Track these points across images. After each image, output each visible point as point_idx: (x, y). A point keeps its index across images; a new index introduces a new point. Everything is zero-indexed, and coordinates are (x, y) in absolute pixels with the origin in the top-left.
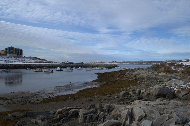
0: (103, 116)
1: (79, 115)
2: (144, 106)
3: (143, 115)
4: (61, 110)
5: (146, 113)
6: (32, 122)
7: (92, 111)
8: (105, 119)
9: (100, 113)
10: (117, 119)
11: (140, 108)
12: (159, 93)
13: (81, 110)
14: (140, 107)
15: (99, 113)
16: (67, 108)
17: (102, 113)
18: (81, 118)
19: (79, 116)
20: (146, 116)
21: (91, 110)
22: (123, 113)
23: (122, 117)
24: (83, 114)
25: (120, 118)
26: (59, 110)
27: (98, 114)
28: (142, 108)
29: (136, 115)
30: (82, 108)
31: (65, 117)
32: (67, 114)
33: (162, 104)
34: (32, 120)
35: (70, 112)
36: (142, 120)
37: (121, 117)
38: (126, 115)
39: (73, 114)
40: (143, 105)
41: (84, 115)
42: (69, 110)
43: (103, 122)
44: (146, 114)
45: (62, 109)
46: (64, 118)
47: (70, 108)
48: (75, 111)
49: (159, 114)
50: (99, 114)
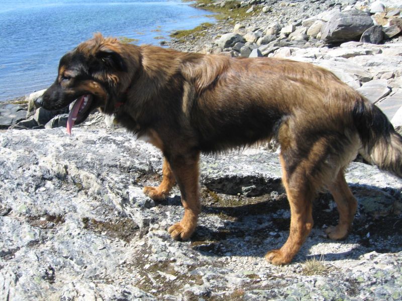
12: (340, 29)
33: (363, 54)
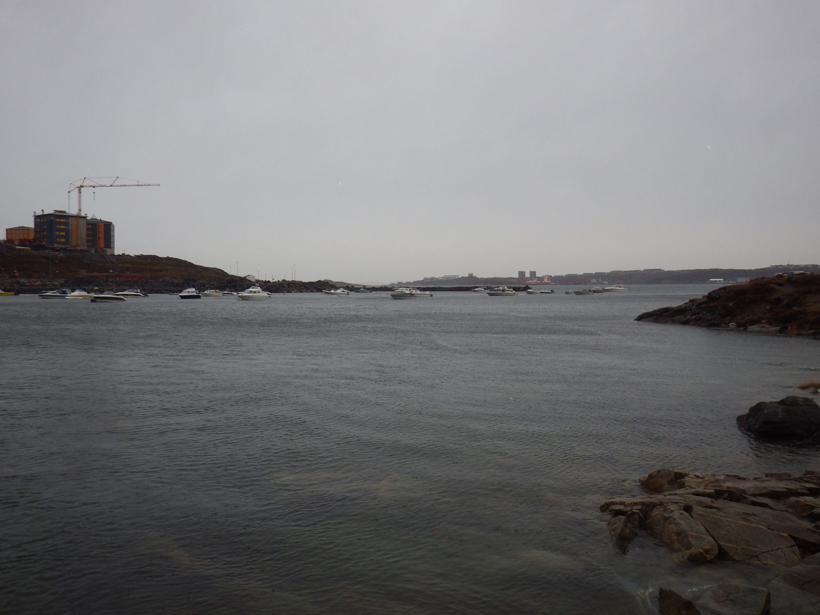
2: (707, 500)
3: (707, 551)
5: (721, 543)
11: (686, 514)
14: (688, 509)
20: (722, 557)
28: (697, 509)
44: (719, 546)
49: (796, 549)
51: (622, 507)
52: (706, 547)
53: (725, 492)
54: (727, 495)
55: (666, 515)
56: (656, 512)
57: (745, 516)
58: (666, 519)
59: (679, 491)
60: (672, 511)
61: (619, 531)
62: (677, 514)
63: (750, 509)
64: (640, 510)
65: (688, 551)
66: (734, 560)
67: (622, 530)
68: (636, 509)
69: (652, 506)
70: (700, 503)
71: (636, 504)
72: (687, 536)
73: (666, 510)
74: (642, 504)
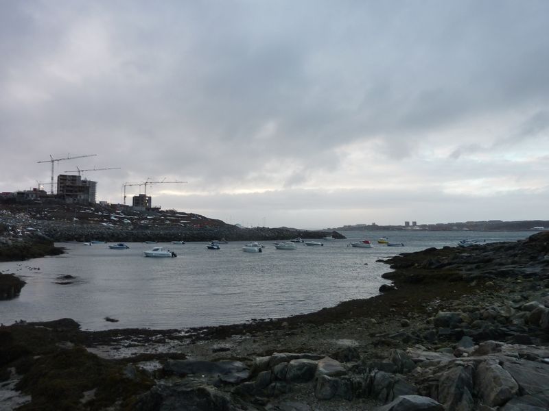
0: (387, 382)
1: (316, 376)
2: (513, 359)
3: (512, 388)
4: (266, 358)
5: (521, 384)
6: (189, 389)
7: (353, 366)
8: (391, 393)
9: (376, 373)
10: (428, 395)
11: (500, 366)
13: (322, 361)
14: (501, 363)
15: (372, 374)
16: (283, 355)
17: (383, 376)
18: (323, 385)
19: (315, 378)
20: (521, 392)
21: (350, 365)
22: (447, 378)
23: (443, 390)
24: (326, 374)
25: (436, 393)
26: (261, 358)
27: (371, 377)
28: (507, 364)
29: (487, 386)
30: (324, 357)
31: (276, 379)
32: (283, 371)
34: (188, 385)
35: (292, 365)
36: (508, 404)
37: (440, 389)
38: (455, 385)
39: (299, 372)
40: (508, 355)
41: (329, 378)
42: (289, 362)
43: (386, 401)
44: (519, 385)
45: (270, 359)
46: (273, 384)
47: (291, 354)
48: (304, 363)
50: (375, 376)
51: (462, 362)
52: (511, 385)
53: (525, 354)
54: (526, 357)
55: (487, 367)
56: (481, 365)
57: (536, 369)
58: (487, 369)
59: (498, 354)
60: (491, 365)
61: (458, 375)
62: (495, 366)
63: (540, 365)
64: (473, 364)
65: (500, 388)
66: (528, 394)
67: (460, 375)
68: (470, 364)
69: (479, 362)
70: (508, 360)
71: (470, 360)
72: (499, 379)
73: (487, 364)
74: (474, 360)
